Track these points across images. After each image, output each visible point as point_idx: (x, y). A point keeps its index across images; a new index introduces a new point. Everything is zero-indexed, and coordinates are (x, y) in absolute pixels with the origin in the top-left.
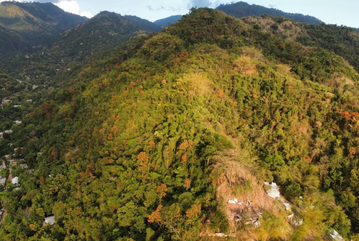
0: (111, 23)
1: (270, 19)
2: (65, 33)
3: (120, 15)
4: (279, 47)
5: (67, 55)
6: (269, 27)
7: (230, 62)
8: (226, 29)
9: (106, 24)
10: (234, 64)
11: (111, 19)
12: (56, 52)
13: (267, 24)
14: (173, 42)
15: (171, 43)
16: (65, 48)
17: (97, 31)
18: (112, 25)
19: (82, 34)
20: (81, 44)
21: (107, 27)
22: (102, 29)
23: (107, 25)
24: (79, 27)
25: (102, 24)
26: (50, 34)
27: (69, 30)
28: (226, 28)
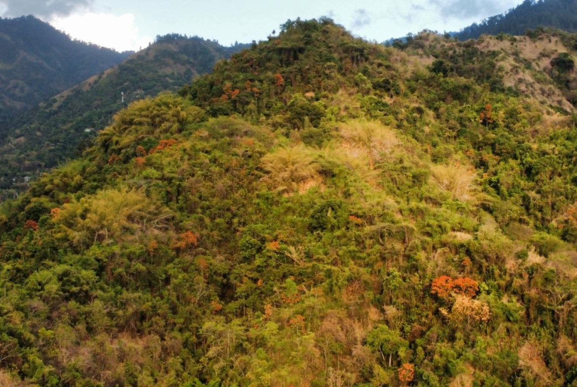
0: (182, 69)
1: (554, 39)
2: (55, 101)
3: (215, 43)
5: (43, 164)
6: (546, 62)
9: (168, 71)
11: (185, 57)
12: (14, 156)
13: (543, 55)
14: (173, 116)
16: (40, 143)
17: (139, 91)
18: (185, 73)
19: (96, 102)
20: (88, 130)
21: (171, 81)
22: (155, 85)
23: (172, 76)
24: (96, 82)
25: (156, 72)
26: (18, 105)
27: (66, 93)
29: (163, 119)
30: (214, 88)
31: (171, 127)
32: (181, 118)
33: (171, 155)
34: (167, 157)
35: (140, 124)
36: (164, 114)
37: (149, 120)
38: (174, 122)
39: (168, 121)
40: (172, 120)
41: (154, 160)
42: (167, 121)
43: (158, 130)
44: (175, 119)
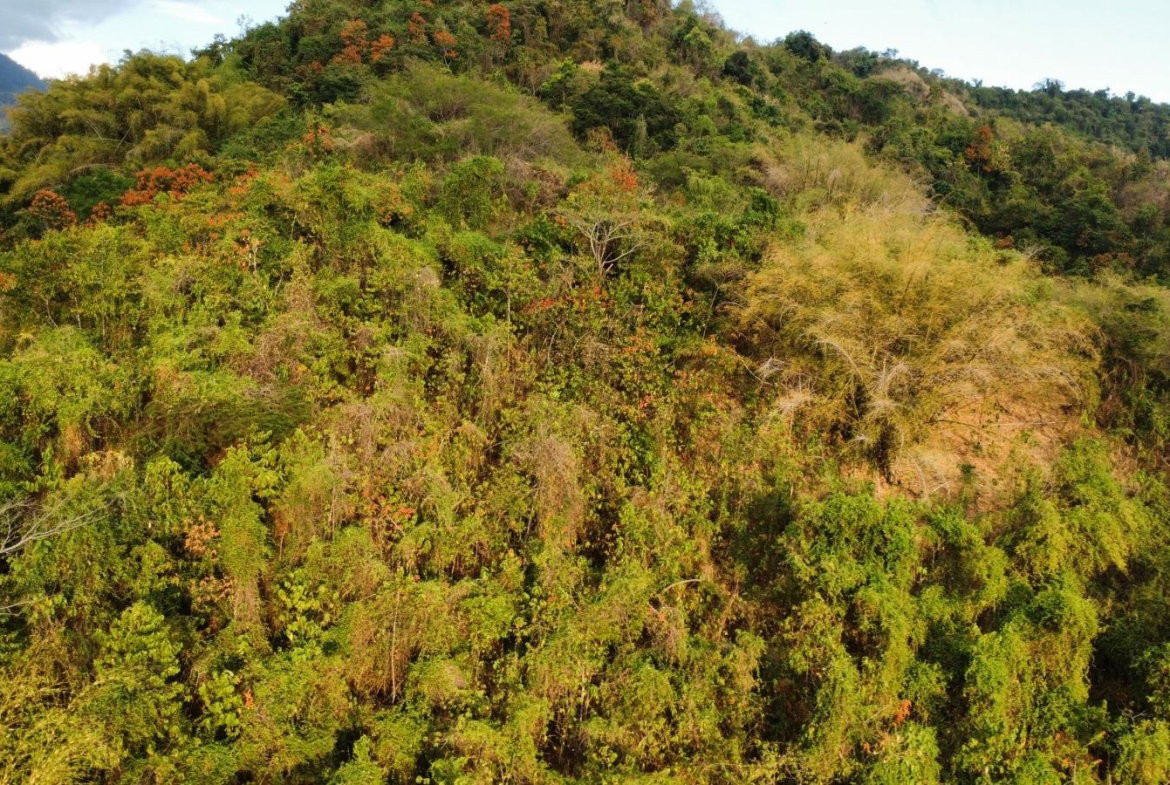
4: (978, 165)
7: (695, 283)
8: (615, 29)
10: (750, 310)
14: (185, 107)
15: (167, 109)
28: (614, 19)
29: (152, 115)
30: (304, 40)
31: (176, 140)
32: (209, 113)
33: (199, 239)
34: (172, 249)
35: (81, 128)
36: (156, 100)
37: (110, 118)
38: (187, 127)
39: (169, 121)
40: (180, 118)
41: (78, 272)
42: (163, 120)
43: (137, 150)
44: (193, 115)
